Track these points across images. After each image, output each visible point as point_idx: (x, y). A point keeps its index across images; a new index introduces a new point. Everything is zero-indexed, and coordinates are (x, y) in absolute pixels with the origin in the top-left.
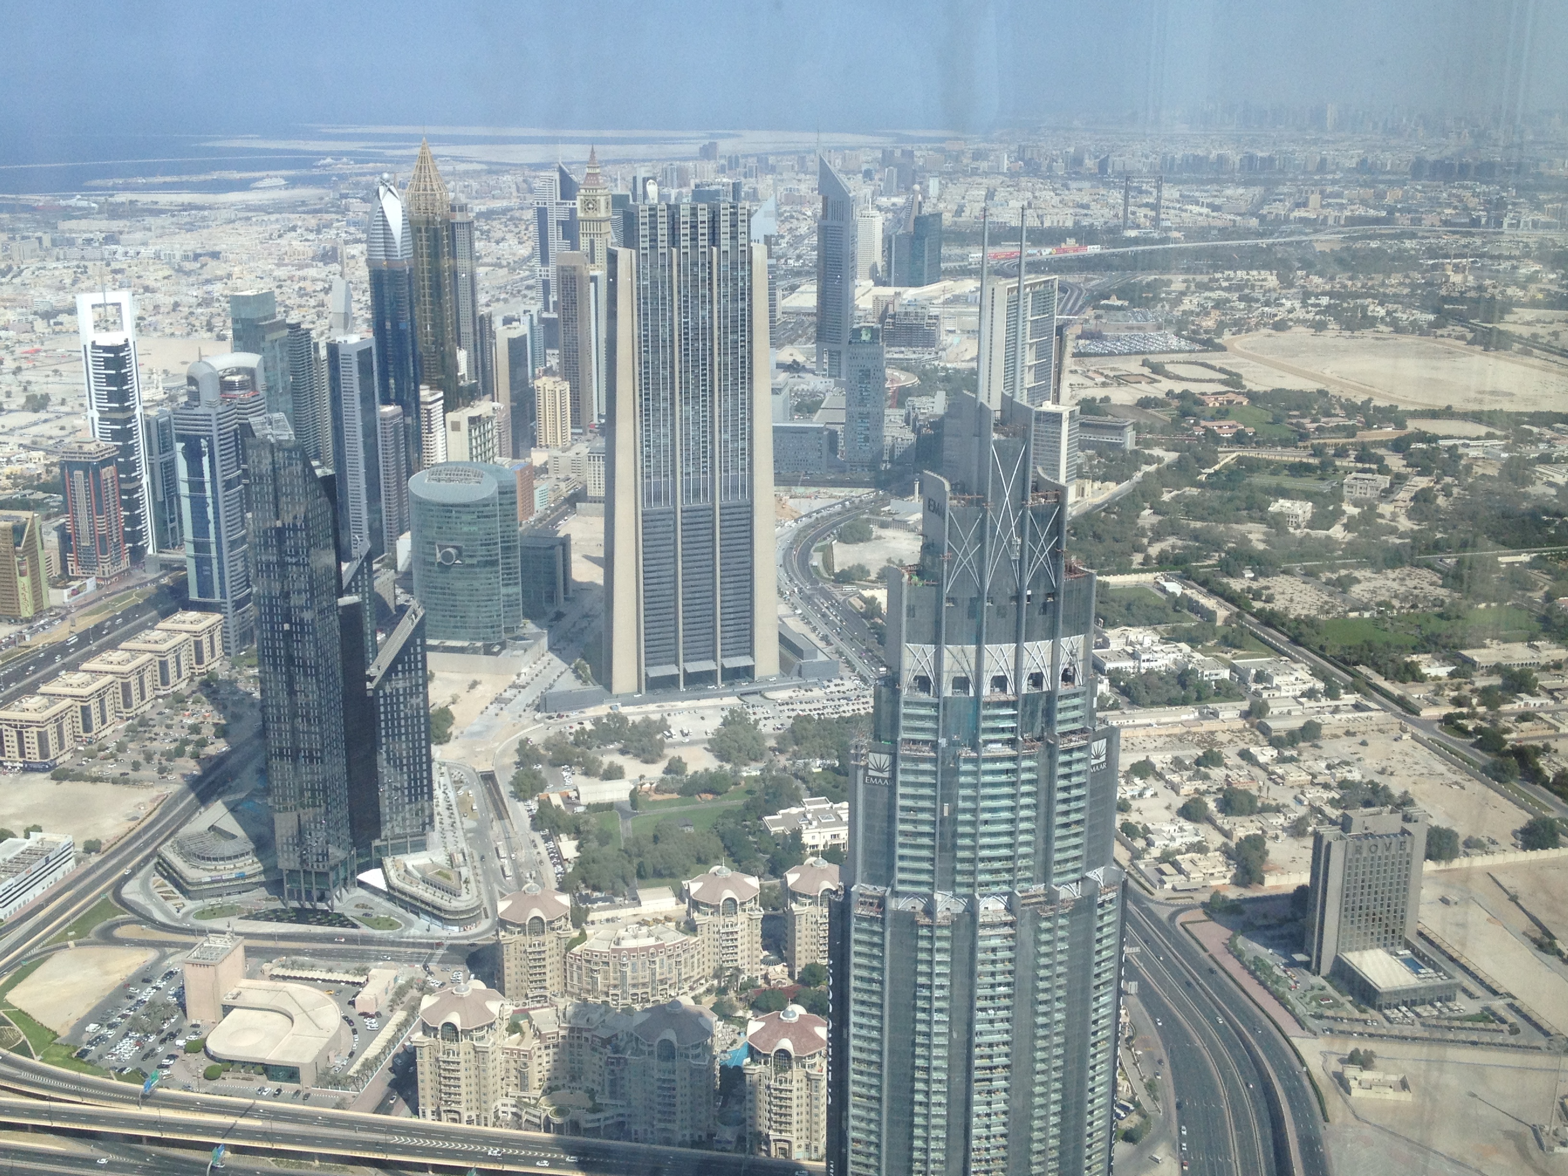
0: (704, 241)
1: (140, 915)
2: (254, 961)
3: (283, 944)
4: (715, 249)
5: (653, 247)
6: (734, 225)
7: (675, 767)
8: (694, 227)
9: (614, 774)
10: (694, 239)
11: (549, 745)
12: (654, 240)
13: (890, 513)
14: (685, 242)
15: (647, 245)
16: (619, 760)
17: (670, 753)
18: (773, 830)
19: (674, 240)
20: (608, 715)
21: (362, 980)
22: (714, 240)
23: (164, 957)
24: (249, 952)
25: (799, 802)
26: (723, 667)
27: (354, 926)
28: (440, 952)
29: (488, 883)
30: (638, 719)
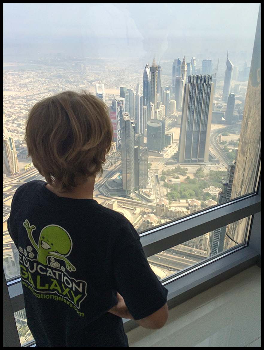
0: (202, 82)
1: (102, 194)
2: (119, 203)
3: (123, 201)
4: (204, 84)
5: (193, 83)
6: (209, 79)
7: (188, 178)
8: (201, 79)
9: (178, 178)
10: (201, 82)
11: (167, 171)
12: (193, 82)
13: (232, 130)
14: (199, 82)
15: (192, 83)
16: (179, 176)
17: (188, 175)
18: (204, 191)
19: (197, 82)
20: (178, 167)
21: (135, 209)
22: (205, 82)
23: (105, 201)
24: (118, 202)
25: (209, 187)
26: (198, 159)
27: (134, 200)
28: (147, 206)
29: (156, 195)
30: (182, 168)
